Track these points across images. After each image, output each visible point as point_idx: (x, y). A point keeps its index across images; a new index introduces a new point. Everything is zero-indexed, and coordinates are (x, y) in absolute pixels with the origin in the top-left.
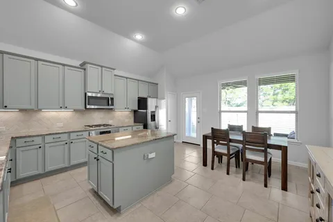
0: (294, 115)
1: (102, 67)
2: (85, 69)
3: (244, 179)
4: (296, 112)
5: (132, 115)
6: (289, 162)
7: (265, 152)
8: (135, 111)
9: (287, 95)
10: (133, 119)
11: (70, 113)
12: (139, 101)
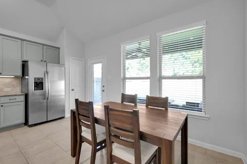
0: (201, 80)
4: (203, 77)
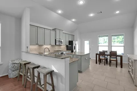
1: (60, 30)
2: (55, 31)
3: (110, 66)
4: (124, 46)
5: (66, 47)
6: (123, 62)
7: (116, 57)
8: (67, 46)
9: (119, 40)
10: (66, 49)
11: (50, 46)
12: (69, 42)
